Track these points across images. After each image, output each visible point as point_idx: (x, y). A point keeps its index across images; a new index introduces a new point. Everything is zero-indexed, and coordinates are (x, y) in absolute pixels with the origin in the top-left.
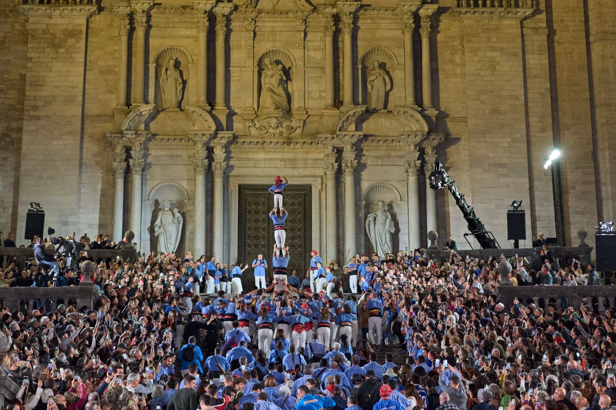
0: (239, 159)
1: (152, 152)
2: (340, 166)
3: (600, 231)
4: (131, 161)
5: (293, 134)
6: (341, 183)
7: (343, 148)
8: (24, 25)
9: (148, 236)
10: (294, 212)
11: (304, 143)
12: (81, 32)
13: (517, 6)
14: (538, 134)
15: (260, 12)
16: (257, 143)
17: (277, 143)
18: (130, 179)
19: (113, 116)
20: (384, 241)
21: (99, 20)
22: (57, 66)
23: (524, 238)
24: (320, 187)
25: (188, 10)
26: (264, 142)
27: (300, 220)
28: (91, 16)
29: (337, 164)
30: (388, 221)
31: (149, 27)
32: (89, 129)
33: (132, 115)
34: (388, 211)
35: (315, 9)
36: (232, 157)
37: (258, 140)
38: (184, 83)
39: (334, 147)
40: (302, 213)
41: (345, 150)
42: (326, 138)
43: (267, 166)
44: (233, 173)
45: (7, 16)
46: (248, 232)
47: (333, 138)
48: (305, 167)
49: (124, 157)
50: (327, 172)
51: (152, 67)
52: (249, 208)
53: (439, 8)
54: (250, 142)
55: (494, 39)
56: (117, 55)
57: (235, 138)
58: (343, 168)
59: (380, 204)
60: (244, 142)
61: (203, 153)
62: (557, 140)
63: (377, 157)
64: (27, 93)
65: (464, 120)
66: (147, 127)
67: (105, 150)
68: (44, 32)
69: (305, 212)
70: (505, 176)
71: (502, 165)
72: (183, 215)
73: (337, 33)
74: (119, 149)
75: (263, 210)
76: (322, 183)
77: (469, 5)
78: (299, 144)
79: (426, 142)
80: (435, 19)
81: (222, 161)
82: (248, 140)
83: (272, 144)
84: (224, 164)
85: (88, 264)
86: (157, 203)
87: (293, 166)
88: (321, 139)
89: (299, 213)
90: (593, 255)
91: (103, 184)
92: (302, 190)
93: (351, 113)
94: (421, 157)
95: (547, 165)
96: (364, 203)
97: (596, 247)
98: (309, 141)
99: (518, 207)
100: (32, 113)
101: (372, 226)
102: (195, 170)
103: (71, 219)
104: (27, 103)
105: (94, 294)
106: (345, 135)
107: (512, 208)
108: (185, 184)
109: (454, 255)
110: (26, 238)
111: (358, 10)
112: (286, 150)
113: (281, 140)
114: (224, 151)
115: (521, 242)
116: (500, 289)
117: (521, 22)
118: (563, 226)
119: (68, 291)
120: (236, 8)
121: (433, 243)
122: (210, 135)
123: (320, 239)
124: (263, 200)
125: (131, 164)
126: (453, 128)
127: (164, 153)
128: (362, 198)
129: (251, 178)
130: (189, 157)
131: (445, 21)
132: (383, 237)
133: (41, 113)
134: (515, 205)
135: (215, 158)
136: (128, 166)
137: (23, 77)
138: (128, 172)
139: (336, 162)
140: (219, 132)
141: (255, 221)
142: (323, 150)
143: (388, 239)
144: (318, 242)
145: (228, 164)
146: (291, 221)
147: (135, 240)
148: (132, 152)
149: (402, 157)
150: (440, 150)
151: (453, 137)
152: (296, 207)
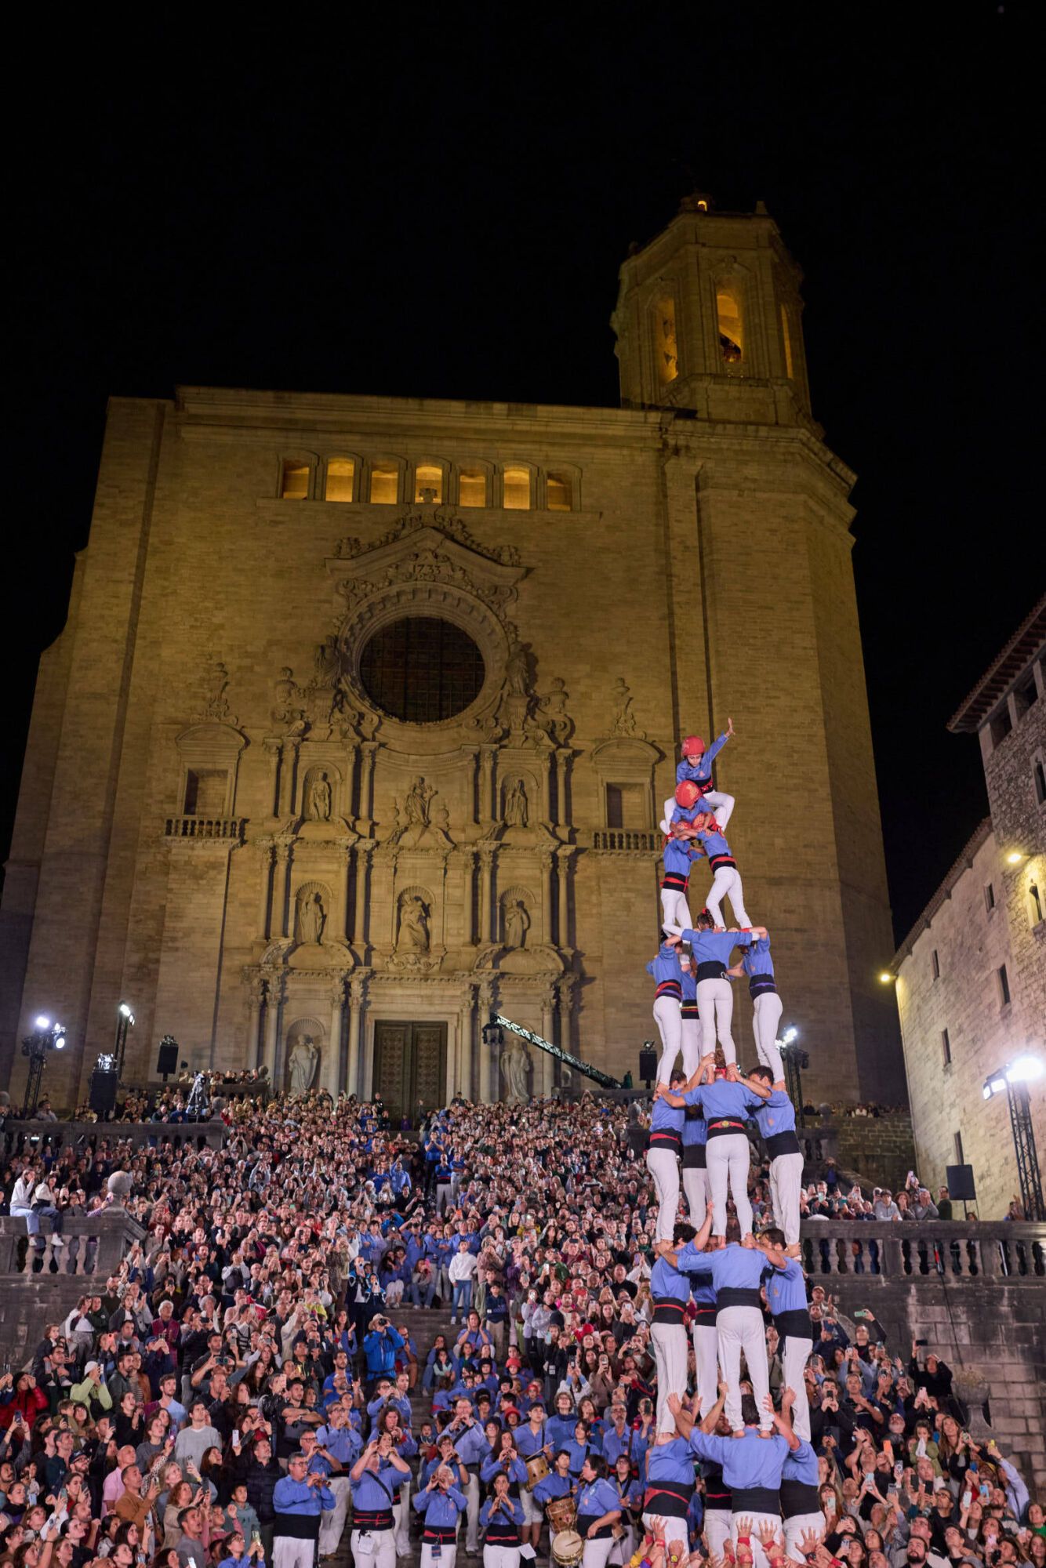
0: (377, 995)
1: (290, 986)
2: (476, 1003)
4: (268, 994)
5: (431, 971)
6: (477, 1020)
7: (480, 985)
8: (165, 856)
10: (430, 1049)
11: (442, 979)
12: (223, 865)
13: (652, 848)
15: (402, 848)
16: (395, 979)
17: (415, 979)
18: (266, 1013)
19: (251, 949)
20: (518, 1079)
21: (242, 853)
22: (199, 898)
24: (456, 1024)
25: (330, 845)
26: (402, 978)
27: (435, 1057)
28: (233, 848)
29: (473, 1001)
30: (523, 1060)
31: (291, 861)
32: (226, 963)
33: (271, 948)
34: (523, 1049)
35: (455, 847)
36: (370, 993)
37: (396, 976)
38: (324, 917)
39: (471, 984)
40: (438, 1050)
41: (482, 987)
42: (463, 975)
43: (404, 1001)
44: (370, 1008)
45: (149, 847)
46: (383, 1069)
47: (470, 976)
48: (441, 1004)
49: (261, 991)
50: (463, 1010)
51: (293, 900)
52: (385, 1044)
53: (577, 849)
54: (388, 978)
55: (630, 880)
56: (258, 888)
57: (373, 973)
58: (479, 1005)
60: (381, 978)
61: (340, 988)
63: (515, 996)
64: (167, 924)
65: (599, 959)
66: (285, 961)
67: (242, 983)
68: (188, 863)
69: (440, 1049)
70: (638, 1016)
73: (477, 871)
74: (255, 982)
75: (399, 1046)
76: (458, 1021)
77: (605, 847)
78: (436, 981)
79: (561, 981)
80: (573, 859)
81: (359, 996)
82: (386, 976)
83: (409, 980)
84: (361, 1000)
85: (219, 1101)
87: (429, 1003)
88: (459, 976)
89: (435, 1050)
92: (438, 1027)
93: (489, 951)
94: (557, 996)
98: (446, 978)
99: (651, 1047)
100: (170, 944)
101: (507, 1064)
102: (332, 1005)
104: (165, 934)
105: (224, 1132)
106: (482, 973)
107: (645, 1049)
108: (321, 1018)
110: (159, 1071)
111: (498, 849)
112: (423, 987)
113: (418, 976)
114: (361, 986)
116: (630, 1132)
117: (656, 864)
119: (198, 1128)
120: (378, 844)
121: (566, 1082)
122: (348, 970)
123: (455, 1076)
124: (399, 1036)
125: (267, 997)
126: (588, 967)
127: (302, 987)
129: (388, 1014)
130: (326, 991)
131: (582, 860)
133: (178, 944)
134: (648, 1045)
135: (352, 993)
136: (265, 999)
137: (163, 908)
138: (264, 1005)
139: (472, 999)
140: (357, 967)
141: (390, 1057)
142: (460, 987)
143: (522, 1078)
145: (364, 999)
146: (427, 1058)
147: (270, 1075)
148: (270, 987)
149: (538, 995)
150: (575, 989)
151: (588, 976)
152: (431, 1043)
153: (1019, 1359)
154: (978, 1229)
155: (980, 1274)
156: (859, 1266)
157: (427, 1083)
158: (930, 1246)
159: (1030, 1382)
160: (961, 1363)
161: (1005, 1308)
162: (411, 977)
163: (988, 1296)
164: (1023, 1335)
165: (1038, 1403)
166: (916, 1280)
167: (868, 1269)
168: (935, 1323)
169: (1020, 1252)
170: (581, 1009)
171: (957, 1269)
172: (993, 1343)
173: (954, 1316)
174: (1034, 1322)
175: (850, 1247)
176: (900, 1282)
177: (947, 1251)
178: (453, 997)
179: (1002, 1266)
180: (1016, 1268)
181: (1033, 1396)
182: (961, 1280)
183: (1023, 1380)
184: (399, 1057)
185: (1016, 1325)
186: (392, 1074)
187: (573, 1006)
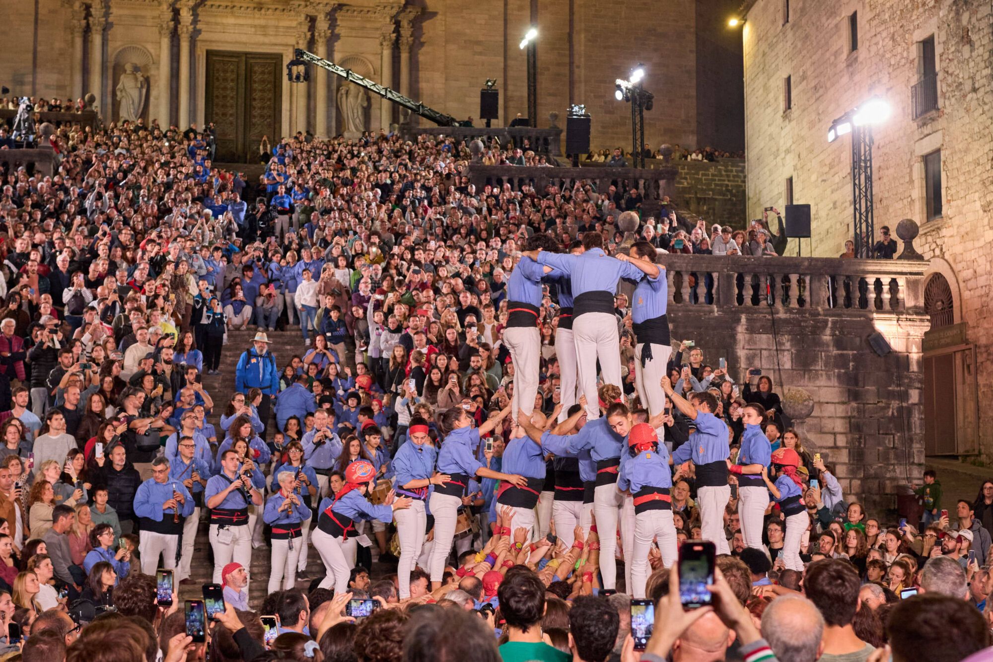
0: (208, 23)
1: (115, 11)
2: (313, 35)
3: (571, 113)
4: (91, 19)
7: (317, 16)
9: (109, 100)
10: (264, 82)
11: (276, 9)
14: (515, 12)
16: (227, 7)
17: (248, 8)
18: (90, 38)
20: (356, 114)
23: (497, 117)
24: (291, 56)
26: (234, 7)
27: (269, 90)
29: (310, 33)
30: (361, 94)
36: (200, 21)
37: (228, 4)
39: (307, 16)
40: (273, 83)
41: (318, 19)
42: (299, 5)
43: (236, 31)
44: (200, 37)
46: (216, 101)
47: (306, 6)
48: (276, 35)
49: (83, 15)
50: (300, 40)
52: (218, 75)
54: (219, 6)
58: (315, 38)
60: (212, 5)
61: (169, 15)
62: (534, 18)
63: (352, 28)
67: (62, 6)
69: (275, 82)
70: (480, 54)
72: (147, 79)
74: (77, 6)
75: (232, 78)
78: (270, 11)
79: (402, 15)
81: (188, 24)
83: (242, 9)
84: (191, 28)
85: (46, 127)
87: (263, 33)
88: (294, 6)
89: (269, 82)
90: (563, 136)
92: (273, 59)
94: (397, 30)
95: (523, 45)
97: (568, 129)
99: (492, 86)
101: (344, 99)
102: (160, 33)
105: (54, 158)
107: (485, 88)
108: (149, 47)
112: (257, 16)
113: (252, 5)
114: (191, 13)
115: (493, 121)
116: (471, 168)
118: (535, 107)
119: (25, 154)
121: (405, 118)
123: (291, 110)
124: (232, 67)
125: (91, 22)
127: (126, 12)
129: (220, 44)
130: (154, 18)
132: (355, 111)
134: (490, 84)
135: (181, 21)
136: (88, 25)
138: (87, 30)
139: (309, 30)
141: (223, 89)
142: (296, 18)
143: (360, 113)
144: (288, 113)
145: (195, 28)
146: (261, 91)
147: (97, 104)
148: (93, 11)
149: (377, 29)
150: (416, 24)
151: (430, 10)
152: (266, 76)
153: (834, 382)
154: (810, 265)
155: (807, 306)
156: (695, 297)
157: (262, 116)
158: (763, 279)
159: (843, 403)
160: (782, 386)
161: (827, 337)
162: (245, 5)
163: (813, 326)
164: (841, 361)
165: (848, 421)
166: (747, 311)
167: (702, 299)
168: (761, 350)
169: (847, 287)
170: (422, 44)
171: (786, 299)
172: (812, 368)
173: (779, 344)
174: (852, 350)
175: (686, 279)
176: (732, 312)
177: (779, 284)
178: (288, 28)
179: (829, 299)
180: (841, 301)
181: (843, 415)
182: (789, 311)
183: (837, 401)
184: (232, 88)
185: (836, 352)
186: (224, 106)
187: (414, 41)
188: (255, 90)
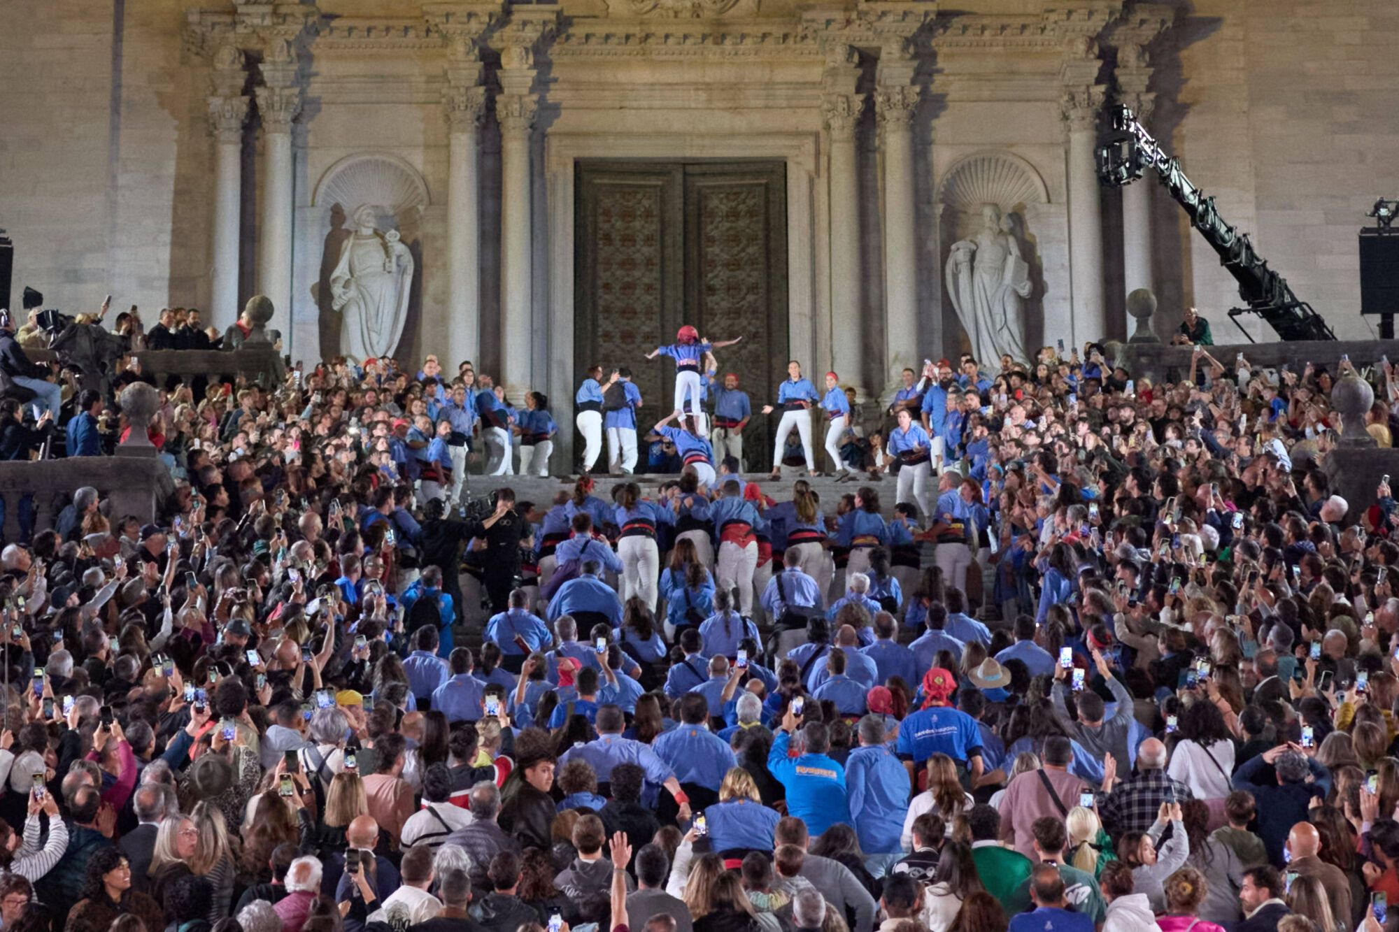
0: (576, 86)
1: (322, 67)
2: (869, 103)
4: (261, 93)
5: (731, 12)
6: (874, 151)
7: (879, 49)
9: (311, 311)
10: (736, 239)
11: (764, 36)
16: (628, 37)
17: (686, 37)
18: (258, 146)
20: (999, 319)
24: (811, 165)
26: (647, 37)
27: (753, 262)
29: (862, 97)
30: (1011, 261)
34: (1012, 232)
36: (555, 80)
37: (632, 30)
39: (851, 47)
40: (761, 242)
41: (883, 55)
42: (828, 22)
43: (657, 103)
44: (558, 125)
46: (604, 299)
47: (849, 22)
48: (767, 107)
49: (241, 82)
50: (832, 122)
52: (606, 226)
54: (608, 37)
57: (564, 22)
58: (878, 109)
59: (988, 212)
60: (588, 37)
61: (470, 70)
63: (977, 77)
67: (184, 61)
69: (767, 237)
70: (1352, 128)
71: (1344, 97)
72: (415, 249)
74: (227, 62)
75: (646, 232)
76: (818, 154)
78: (748, 41)
79: (1120, 31)
81: (525, 91)
82: (601, 30)
83: (671, 41)
84: (531, 101)
85: (140, 392)
86: (337, 214)
87: (730, 105)
88: (815, 26)
89: (752, 239)
91: (180, 158)
92: (759, 173)
94: (1108, 75)
96: (939, 209)
98: (777, 31)
99: (1390, 219)
101: (963, 278)
102: (448, 120)
103: (91, 263)
105: (159, 480)
106: (884, 14)
107: (1373, 223)
108: (418, 159)
109: (1203, 361)
112: (712, 58)
113: (698, 30)
114: (531, 61)
116: (1341, 458)
121: (1142, 325)
122: (491, 16)
123: (814, 316)
124: (646, 203)
125: (261, 101)
127: (359, 68)
128: (935, 196)
129: (611, 141)
130: (430, 79)
132: (997, 309)
134: (1383, 212)
135: (504, 82)
136: (253, 106)
138: (252, 124)
139: (858, 91)
140: (515, 7)
141: (622, 265)
142: (820, 57)
143: (1011, 315)
144: (807, 325)
145: (541, 101)
146: (728, 264)
147: (277, 322)
148: (265, 69)
149: (1050, 75)
150: (1163, 54)
151: (1199, 15)
152: (742, 223)
162: (679, 30)
170: (1182, 110)
184: (649, 262)
187: (1157, 102)
188: (712, 264)
